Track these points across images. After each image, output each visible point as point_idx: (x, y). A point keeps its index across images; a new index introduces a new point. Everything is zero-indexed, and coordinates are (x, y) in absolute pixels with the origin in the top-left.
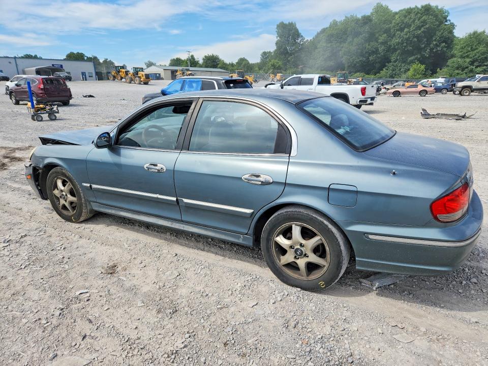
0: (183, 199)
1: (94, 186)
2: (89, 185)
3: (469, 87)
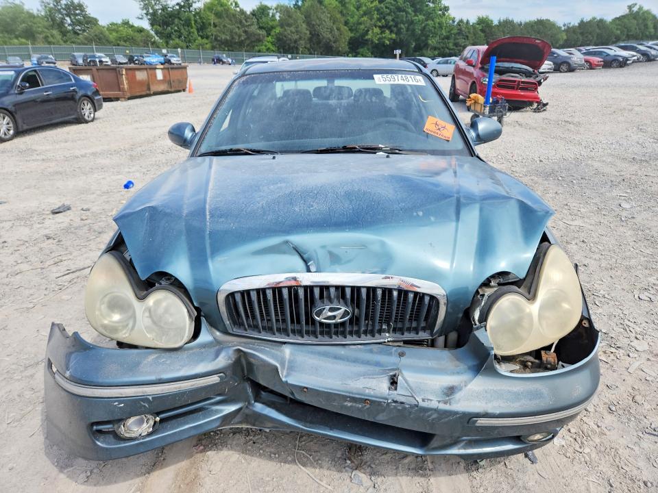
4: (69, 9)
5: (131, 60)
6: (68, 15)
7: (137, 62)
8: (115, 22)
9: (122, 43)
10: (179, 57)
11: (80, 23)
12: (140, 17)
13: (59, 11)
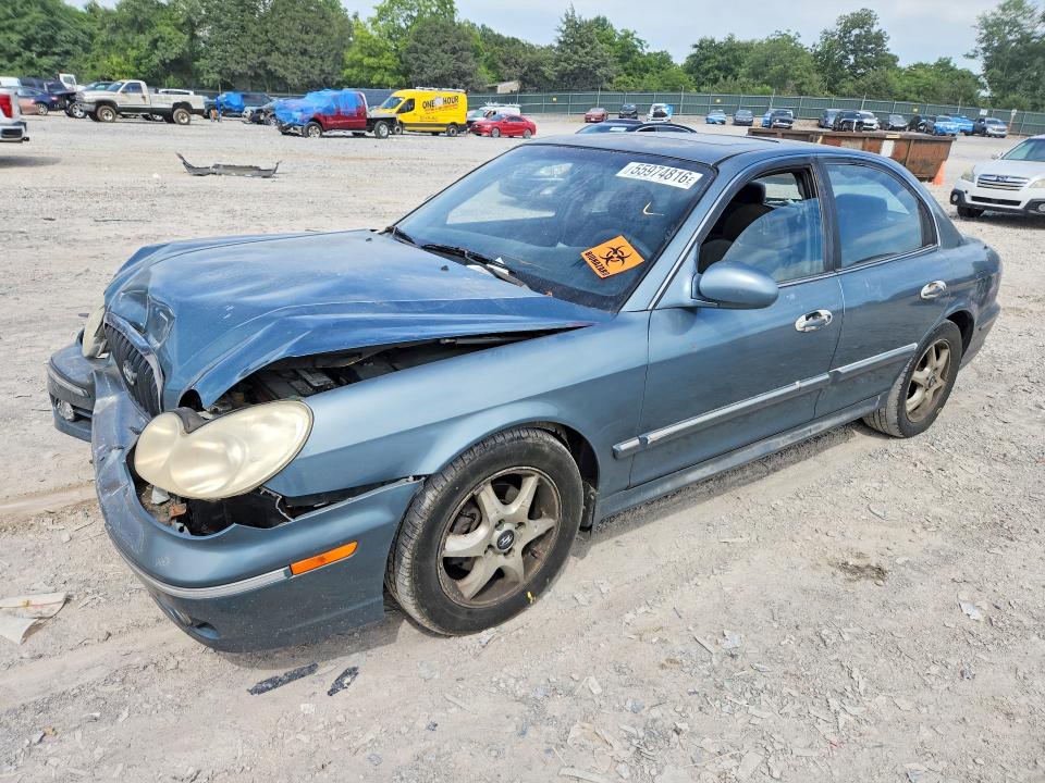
0: (839, 369)
1: (653, 436)
2: (635, 442)
3: (110, 104)
4: (859, 41)
5: (914, 124)
6: (853, 52)
7: (922, 128)
8: (924, 62)
9: (913, 96)
10: (1007, 124)
11: (867, 63)
12: (972, 54)
13: (843, 46)
